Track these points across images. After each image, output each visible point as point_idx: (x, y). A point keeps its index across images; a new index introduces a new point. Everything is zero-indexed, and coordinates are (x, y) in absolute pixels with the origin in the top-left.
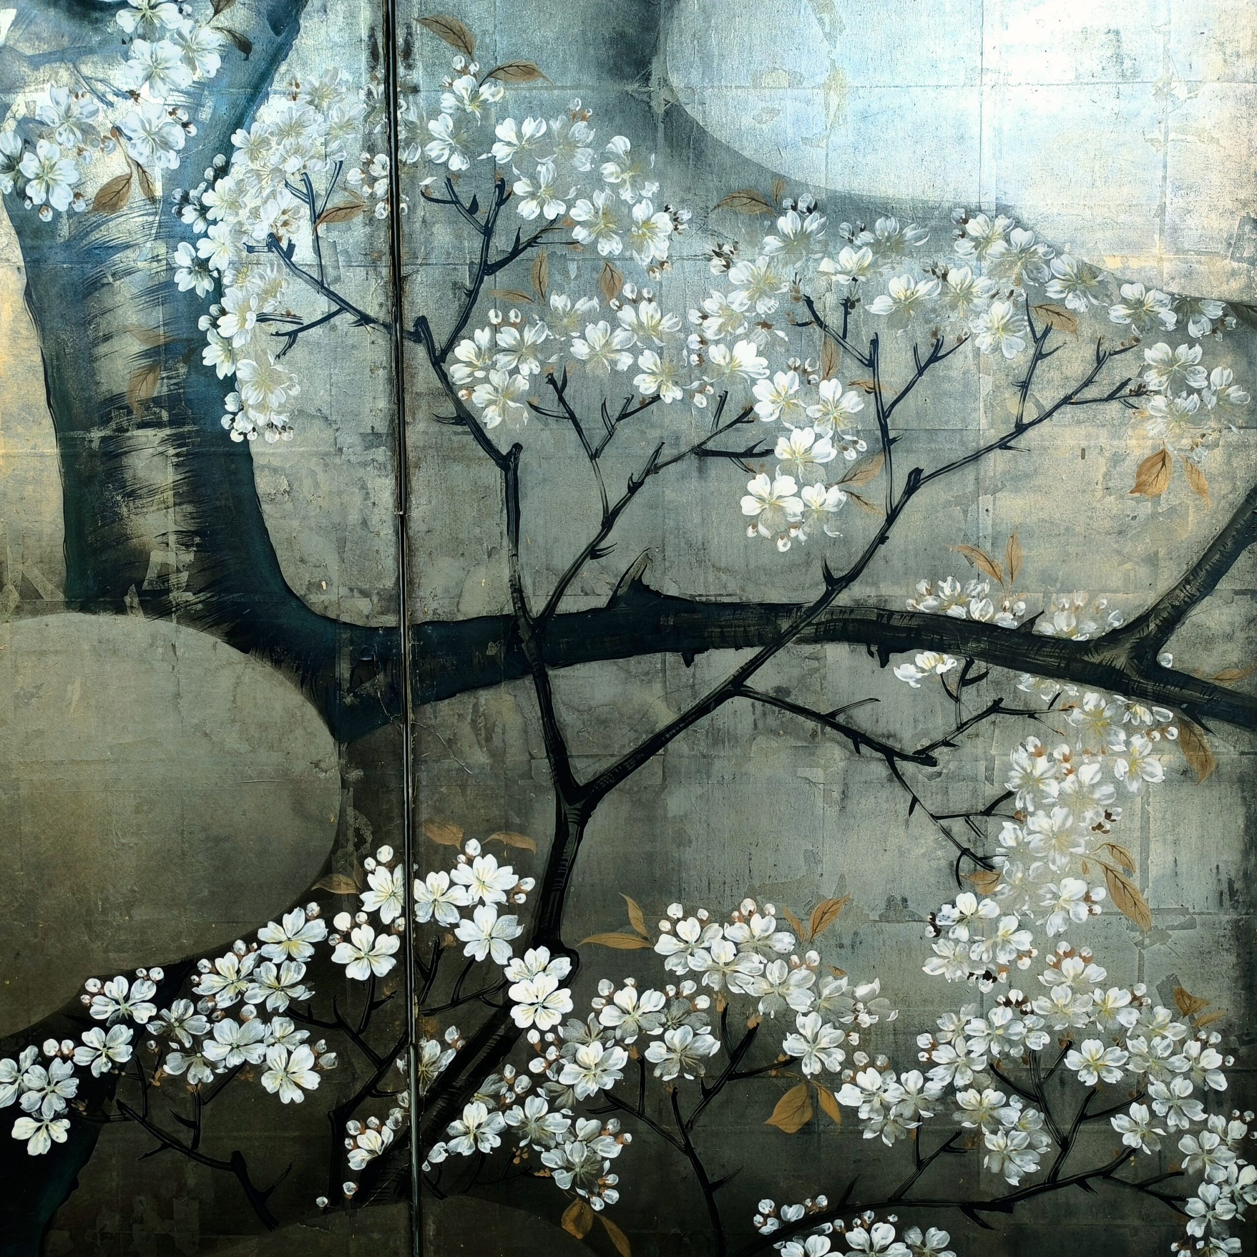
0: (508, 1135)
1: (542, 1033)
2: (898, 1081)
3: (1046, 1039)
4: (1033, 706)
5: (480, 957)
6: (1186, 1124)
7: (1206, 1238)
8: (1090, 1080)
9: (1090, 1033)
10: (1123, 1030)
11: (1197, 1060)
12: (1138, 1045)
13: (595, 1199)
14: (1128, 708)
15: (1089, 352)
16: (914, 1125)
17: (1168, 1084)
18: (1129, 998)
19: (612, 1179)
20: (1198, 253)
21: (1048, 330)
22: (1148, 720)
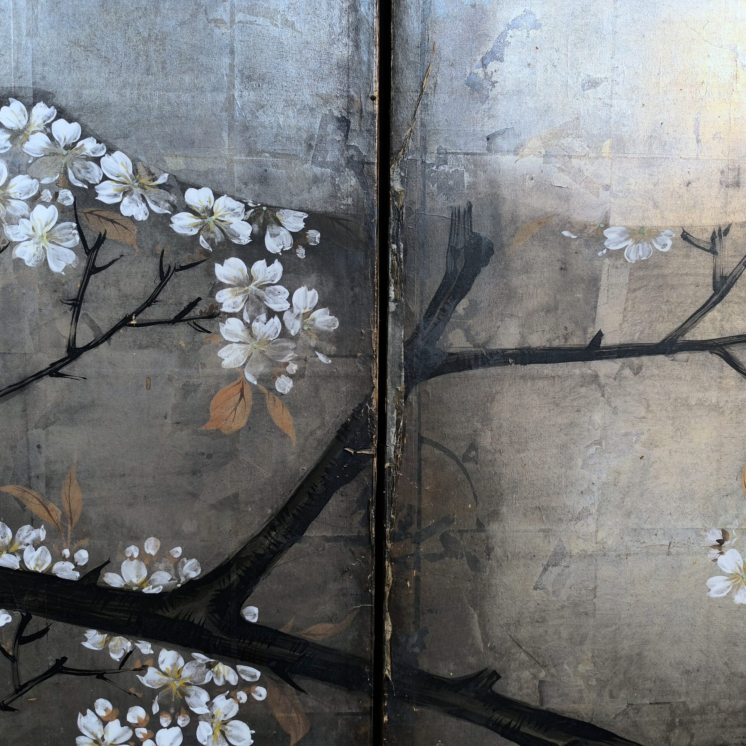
14: (210, 666)
15: (151, 266)
20: (274, 155)
21: (101, 240)
22: (233, 679)
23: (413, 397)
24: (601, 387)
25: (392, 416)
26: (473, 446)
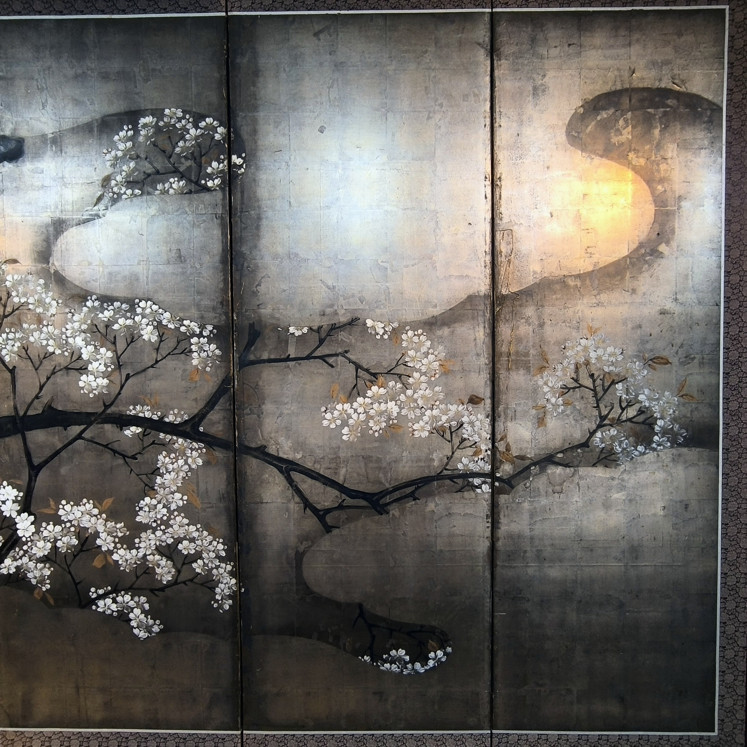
0: (17, 568)
1: (27, 538)
2: (130, 552)
3: (172, 540)
4: (164, 443)
5: (8, 516)
6: (214, 566)
7: (222, 600)
8: (186, 553)
9: (185, 538)
10: (194, 538)
11: (216, 547)
12: (199, 542)
13: (43, 587)
14: (191, 443)
15: (175, 340)
16: (135, 566)
17: (208, 554)
18: (195, 529)
19: (48, 581)
20: (205, 311)
21: (163, 333)
22: (197, 447)
23: (241, 372)
24: (290, 369)
25: (236, 377)
26: (257, 385)
